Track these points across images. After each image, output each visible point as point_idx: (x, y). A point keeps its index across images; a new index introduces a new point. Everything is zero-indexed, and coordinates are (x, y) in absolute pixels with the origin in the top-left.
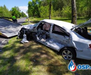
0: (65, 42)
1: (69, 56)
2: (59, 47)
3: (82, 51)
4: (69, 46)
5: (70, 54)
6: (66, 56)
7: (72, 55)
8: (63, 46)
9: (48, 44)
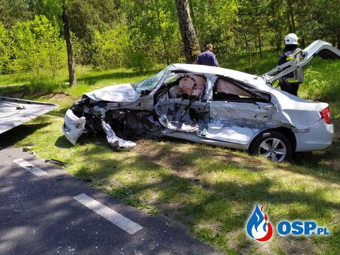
0: (259, 118)
1: (277, 153)
2: (245, 136)
3: (307, 130)
4: (272, 127)
5: (280, 147)
6: (269, 154)
7: (285, 149)
8: (257, 131)
9: (207, 137)
